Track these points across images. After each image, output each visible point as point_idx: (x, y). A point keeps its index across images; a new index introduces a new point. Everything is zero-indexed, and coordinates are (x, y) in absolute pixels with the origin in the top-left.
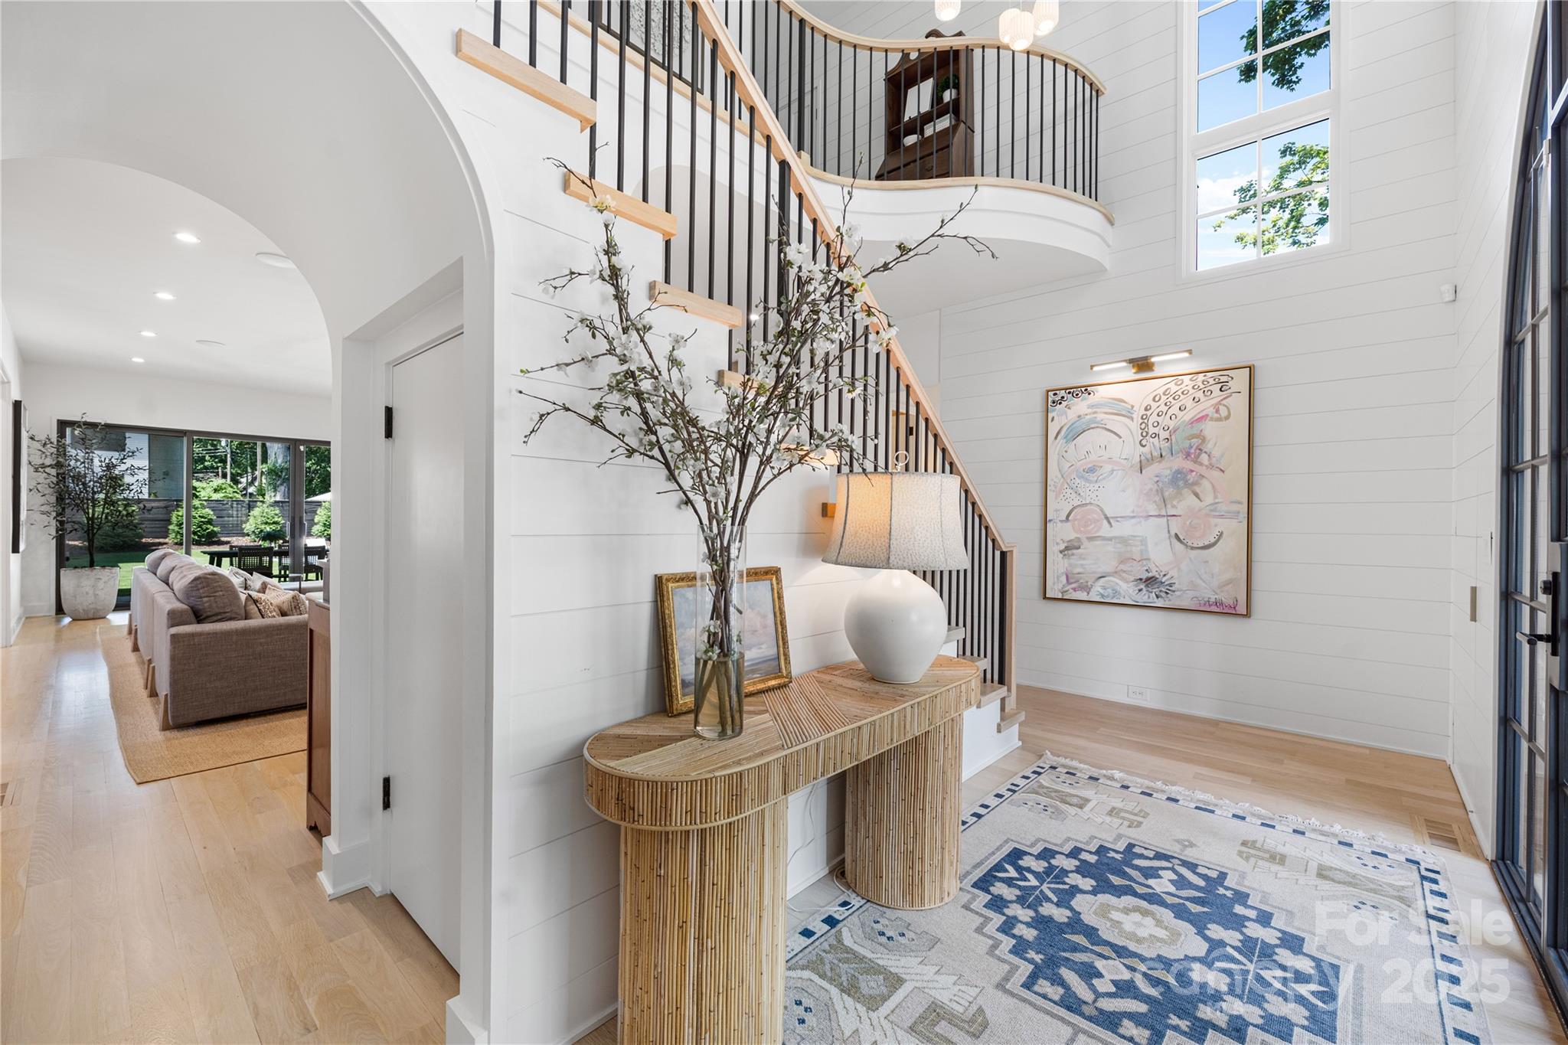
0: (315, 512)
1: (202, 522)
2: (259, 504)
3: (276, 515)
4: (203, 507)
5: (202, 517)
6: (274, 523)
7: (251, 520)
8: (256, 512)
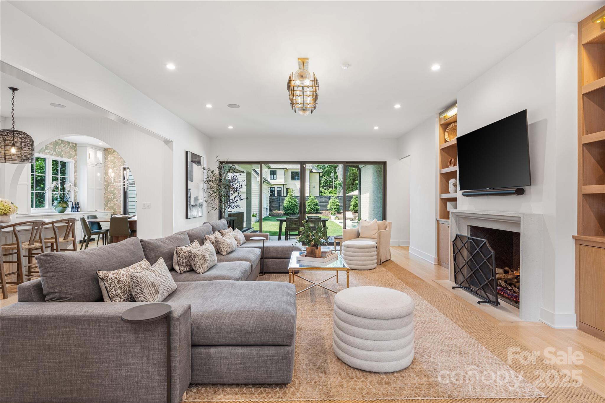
0: (350, 201)
2: (332, 197)
3: (337, 202)
4: (315, 199)
5: (314, 203)
6: (337, 205)
7: (329, 204)
8: (331, 201)
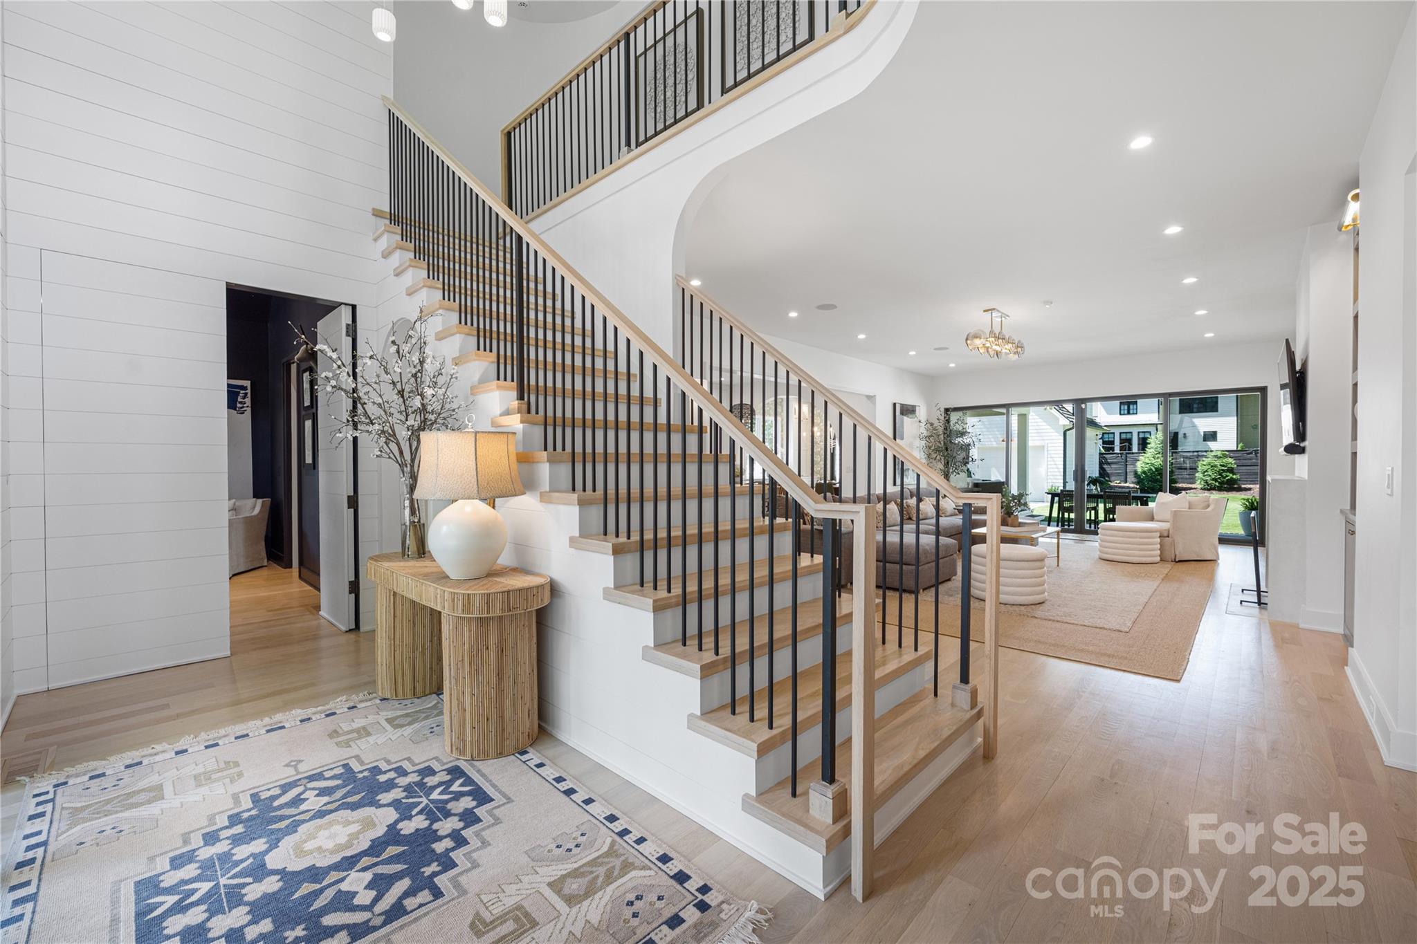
1: (1222, 470)
